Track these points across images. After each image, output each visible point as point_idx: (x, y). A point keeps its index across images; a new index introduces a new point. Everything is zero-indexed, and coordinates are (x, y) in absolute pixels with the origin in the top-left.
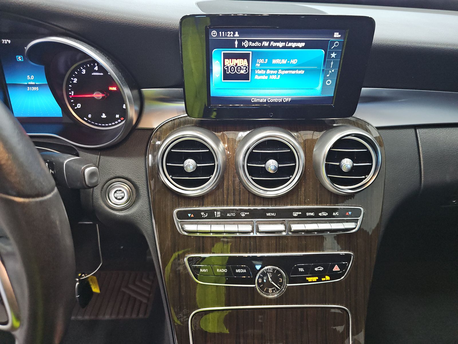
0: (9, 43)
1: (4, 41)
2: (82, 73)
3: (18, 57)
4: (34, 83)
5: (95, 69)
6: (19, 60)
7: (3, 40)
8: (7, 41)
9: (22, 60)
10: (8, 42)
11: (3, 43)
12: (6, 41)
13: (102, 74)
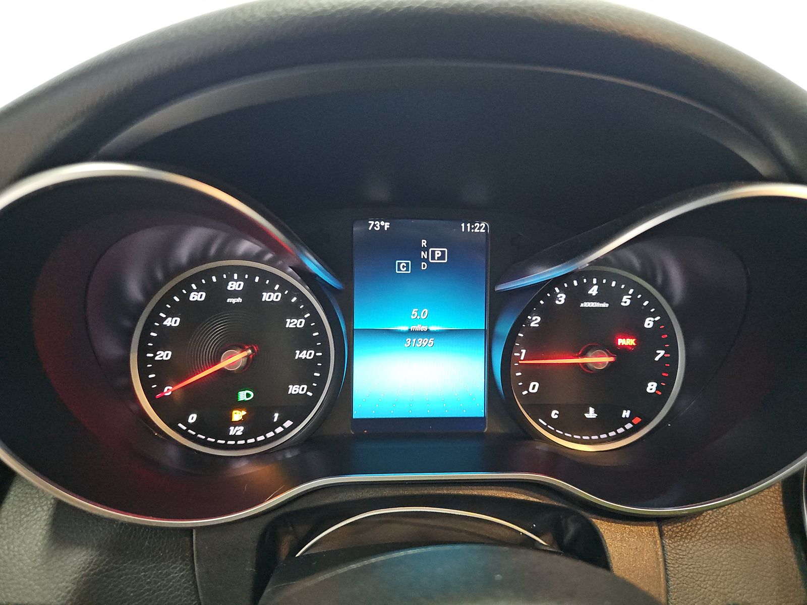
0: (386, 229)
1: (375, 225)
2: (557, 302)
3: (399, 264)
4: (425, 328)
5: (590, 292)
6: (399, 269)
7: (372, 223)
8: (380, 225)
9: (407, 270)
10: (382, 227)
11: (370, 229)
12: (378, 225)
13: (605, 305)
